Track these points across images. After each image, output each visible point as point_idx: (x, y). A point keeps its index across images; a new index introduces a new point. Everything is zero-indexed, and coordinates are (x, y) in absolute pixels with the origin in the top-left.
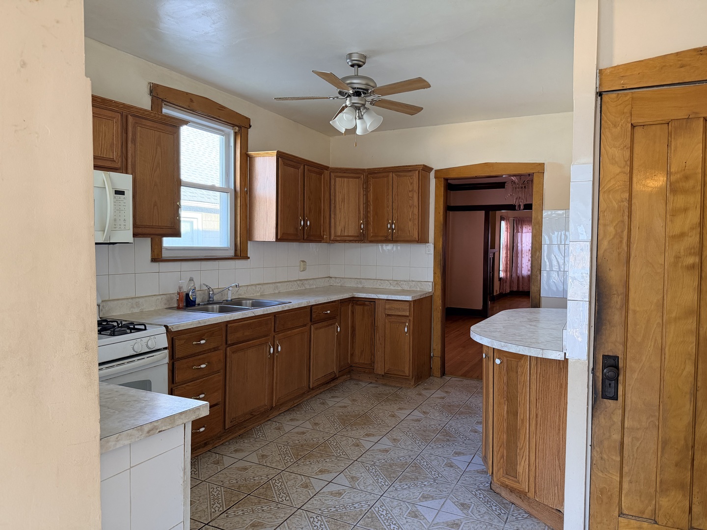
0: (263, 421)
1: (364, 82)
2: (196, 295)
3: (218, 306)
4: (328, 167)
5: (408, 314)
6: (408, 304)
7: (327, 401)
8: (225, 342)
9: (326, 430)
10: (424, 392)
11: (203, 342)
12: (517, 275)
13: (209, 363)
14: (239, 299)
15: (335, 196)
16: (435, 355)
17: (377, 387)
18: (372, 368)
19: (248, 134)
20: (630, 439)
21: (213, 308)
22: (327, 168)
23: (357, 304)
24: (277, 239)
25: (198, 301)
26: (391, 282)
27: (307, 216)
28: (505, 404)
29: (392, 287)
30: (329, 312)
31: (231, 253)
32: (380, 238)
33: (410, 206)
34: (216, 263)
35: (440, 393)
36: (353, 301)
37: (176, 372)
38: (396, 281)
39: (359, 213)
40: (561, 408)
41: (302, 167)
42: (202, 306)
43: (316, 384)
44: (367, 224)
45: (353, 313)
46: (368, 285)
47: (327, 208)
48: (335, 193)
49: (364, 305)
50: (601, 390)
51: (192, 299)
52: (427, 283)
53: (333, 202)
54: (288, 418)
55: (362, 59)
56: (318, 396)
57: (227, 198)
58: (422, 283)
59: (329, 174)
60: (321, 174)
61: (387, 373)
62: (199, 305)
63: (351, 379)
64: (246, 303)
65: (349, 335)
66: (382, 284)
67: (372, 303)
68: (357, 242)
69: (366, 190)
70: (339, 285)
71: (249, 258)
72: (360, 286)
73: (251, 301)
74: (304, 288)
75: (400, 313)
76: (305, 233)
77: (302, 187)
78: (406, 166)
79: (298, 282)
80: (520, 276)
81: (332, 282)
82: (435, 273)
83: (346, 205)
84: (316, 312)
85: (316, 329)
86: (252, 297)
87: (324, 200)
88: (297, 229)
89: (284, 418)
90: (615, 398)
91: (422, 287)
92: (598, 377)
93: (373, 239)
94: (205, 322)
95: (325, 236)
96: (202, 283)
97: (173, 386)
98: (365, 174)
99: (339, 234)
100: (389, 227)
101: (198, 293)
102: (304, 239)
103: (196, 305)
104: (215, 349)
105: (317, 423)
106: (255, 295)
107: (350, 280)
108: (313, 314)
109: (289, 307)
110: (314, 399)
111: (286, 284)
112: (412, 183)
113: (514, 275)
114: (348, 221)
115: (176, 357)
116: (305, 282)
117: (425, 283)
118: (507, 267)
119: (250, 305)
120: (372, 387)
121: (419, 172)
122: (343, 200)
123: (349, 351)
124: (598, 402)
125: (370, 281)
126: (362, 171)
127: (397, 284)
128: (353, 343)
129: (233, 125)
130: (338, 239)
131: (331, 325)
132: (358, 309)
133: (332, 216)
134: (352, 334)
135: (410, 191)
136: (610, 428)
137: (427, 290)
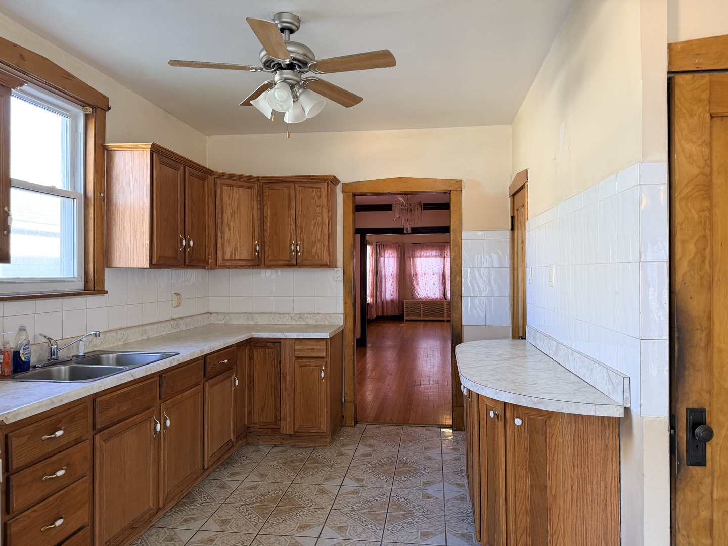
0: (144, 531)
1: (301, 51)
2: (30, 353)
3: (67, 366)
4: (213, 172)
5: (324, 355)
6: (324, 343)
7: (226, 482)
8: (92, 426)
9: (243, 530)
10: (344, 450)
11: (59, 433)
12: (381, 300)
13: (69, 466)
14: (95, 353)
15: (222, 209)
16: (347, 401)
17: (286, 451)
18: (277, 427)
19: (105, 118)
20: (720, 514)
21: (59, 371)
22: (210, 172)
23: (255, 347)
24: (152, 265)
25: (33, 361)
26: (292, 315)
27: (189, 234)
28: (527, 476)
29: (294, 322)
30: (226, 361)
31: (80, 286)
32: (280, 263)
33: (318, 224)
34: (60, 301)
35: (362, 450)
36: (251, 343)
37: (14, 493)
38: (299, 314)
39: (254, 231)
40: (607, 477)
41: (182, 168)
42: (41, 370)
43: (211, 463)
44: (263, 244)
45: (250, 358)
46: (262, 320)
47: (212, 224)
48: (222, 206)
49: (265, 347)
50: (685, 454)
51: (23, 359)
52: (338, 315)
53: (220, 216)
54: (180, 517)
55: (297, 22)
56: (212, 476)
57: (74, 207)
58: (331, 315)
59: (213, 181)
60: (204, 179)
61: (297, 432)
62: (35, 367)
63: (247, 444)
64: (108, 358)
65: (246, 387)
66: (280, 318)
67: (276, 344)
68: (251, 267)
69: (262, 204)
70: (223, 322)
71: (106, 292)
72: (252, 322)
73: (115, 355)
74: (179, 330)
75: (314, 355)
76: (187, 256)
77: (183, 194)
78: (313, 176)
79: (172, 322)
80: (385, 302)
81: (213, 319)
82: (345, 303)
83: (236, 221)
84: (211, 363)
85: (211, 386)
86: (112, 348)
87: (208, 214)
88: (177, 250)
89: (173, 519)
90: (701, 462)
91: (331, 320)
92: (682, 438)
93: (272, 263)
94: (61, 401)
95: (210, 261)
96: (38, 332)
97: (8, 517)
98: (259, 183)
99: (228, 256)
100: (293, 248)
101: (32, 348)
102: (185, 264)
103: (31, 369)
104: (77, 442)
105: (226, 521)
106: (116, 344)
107: (237, 315)
108: (208, 365)
109: (178, 360)
110: (207, 482)
111: (156, 326)
112: (320, 197)
113: (379, 300)
114: (240, 241)
115: (14, 467)
116: (181, 321)
117: (335, 315)
118: (373, 292)
119: (115, 361)
120: (279, 452)
121: (328, 183)
122: (233, 215)
123: (246, 408)
124: (682, 471)
125: (264, 315)
126: (256, 179)
127: (300, 317)
128: (251, 397)
129: (84, 104)
130: (227, 264)
131: (228, 377)
132: (258, 353)
133: (219, 234)
134: (249, 385)
135: (317, 206)
136: (698, 503)
137: (337, 324)
